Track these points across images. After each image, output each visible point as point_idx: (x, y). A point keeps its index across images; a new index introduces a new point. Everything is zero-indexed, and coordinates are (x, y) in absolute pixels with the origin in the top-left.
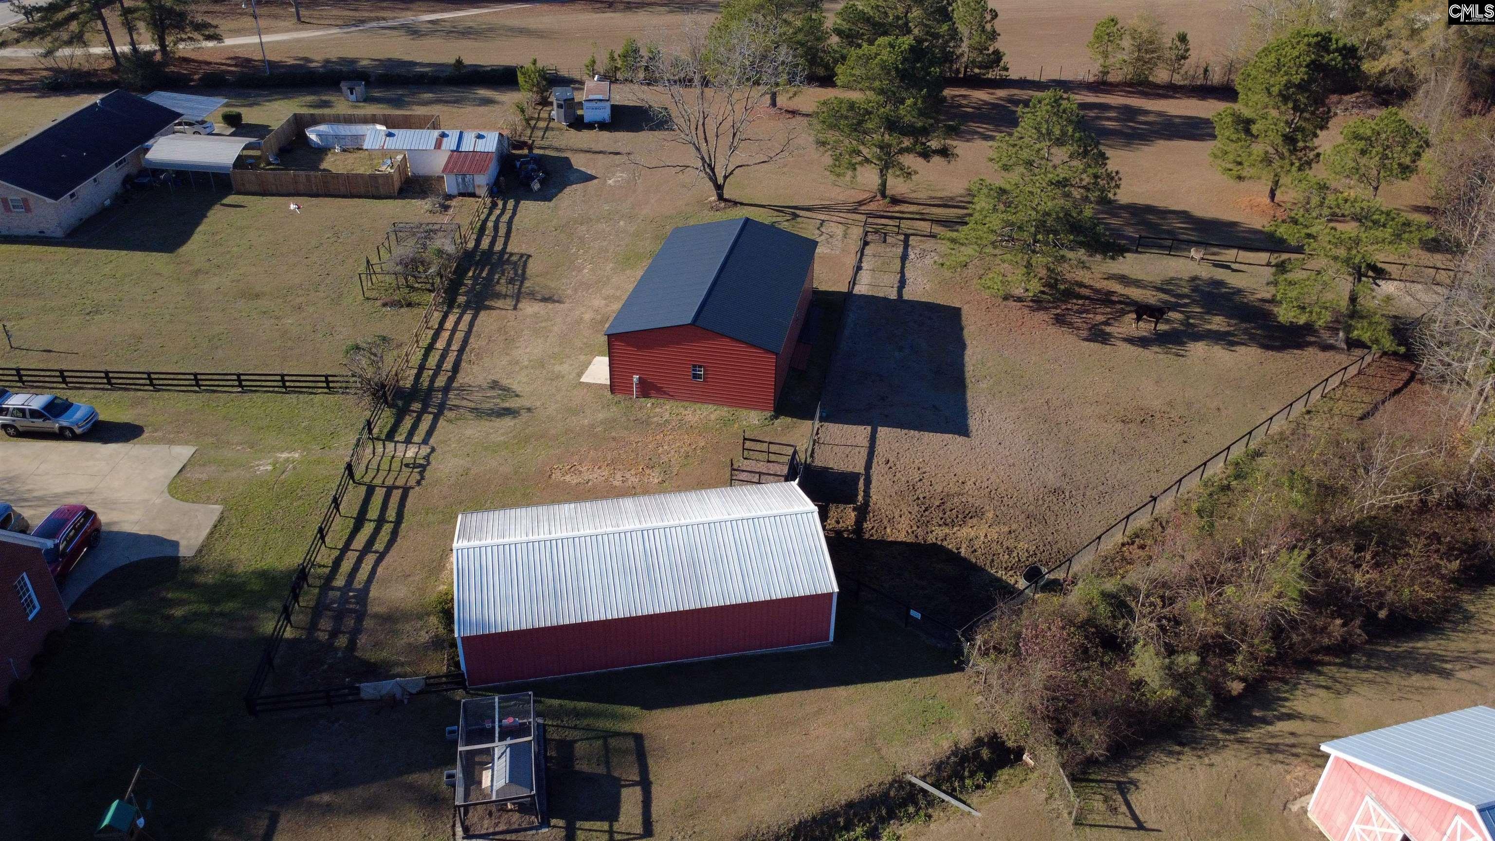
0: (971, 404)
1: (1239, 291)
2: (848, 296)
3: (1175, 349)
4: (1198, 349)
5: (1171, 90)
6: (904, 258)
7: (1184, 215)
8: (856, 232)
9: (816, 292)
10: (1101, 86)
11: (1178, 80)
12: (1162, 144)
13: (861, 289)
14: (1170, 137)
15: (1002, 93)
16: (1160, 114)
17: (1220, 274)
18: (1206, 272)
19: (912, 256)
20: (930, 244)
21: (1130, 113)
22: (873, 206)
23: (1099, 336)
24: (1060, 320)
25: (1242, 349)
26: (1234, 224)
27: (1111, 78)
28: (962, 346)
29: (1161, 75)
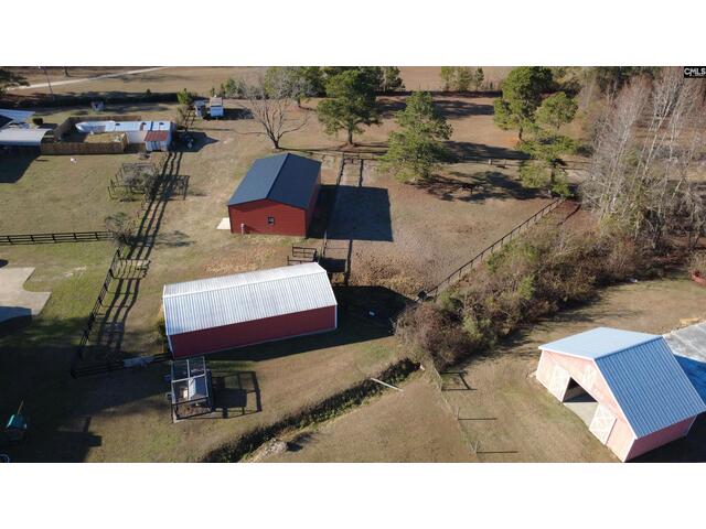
0: (393, 228)
1: (507, 177)
2: (337, 187)
3: (480, 201)
4: (490, 201)
5: (477, 94)
6: (362, 169)
7: (483, 146)
8: (340, 159)
9: (323, 186)
10: (446, 93)
11: (479, 89)
12: (474, 117)
13: (343, 183)
14: (476, 114)
15: (402, 98)
16: (472, 104)
17: (499, 170)
18: (493, 169)
19: (365, 168)
20: (373, 163)
21: (459, 104)
22: (346, 148)
23: (447, 197)
24: (431, 192)
25: (508, 200)
26: (504, 149)
27: (450, 90)
28: (388, 205)
29: (472, 88)
